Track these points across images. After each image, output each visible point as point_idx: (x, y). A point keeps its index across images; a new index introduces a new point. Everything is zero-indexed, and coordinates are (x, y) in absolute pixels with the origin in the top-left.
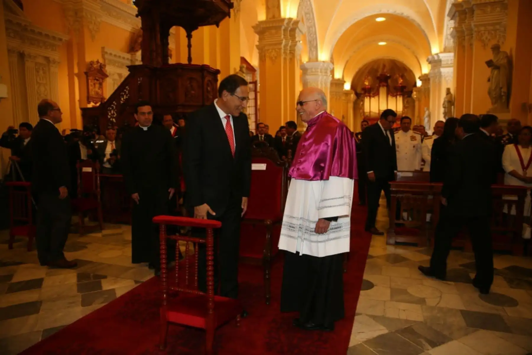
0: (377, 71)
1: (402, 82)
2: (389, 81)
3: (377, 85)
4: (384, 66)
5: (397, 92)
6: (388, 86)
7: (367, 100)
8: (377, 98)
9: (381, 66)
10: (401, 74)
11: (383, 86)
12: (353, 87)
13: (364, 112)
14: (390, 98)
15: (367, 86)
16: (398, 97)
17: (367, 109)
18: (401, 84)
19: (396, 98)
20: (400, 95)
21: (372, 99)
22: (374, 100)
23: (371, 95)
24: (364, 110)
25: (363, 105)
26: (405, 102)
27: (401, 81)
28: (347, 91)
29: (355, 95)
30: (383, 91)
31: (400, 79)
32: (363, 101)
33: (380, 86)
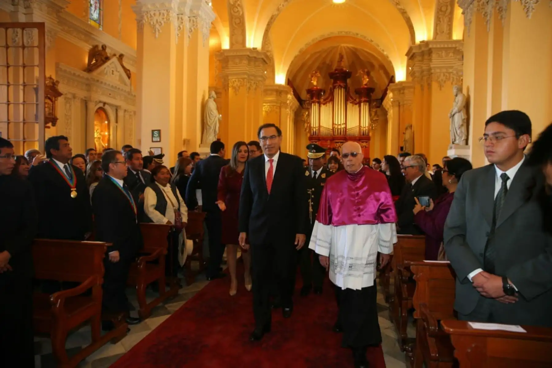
0: (330, 66)
1: (368, 81)
2: (348, 81)
3: (331, 86)
4: (341, 57)
5: (360, 97)
6: (346, 88)
7: (314, 108)
8: (330, 105)
9: (337, 57)
10: (366, 70)
11: (340, 87)
12: (289, 82)
13: (310, 127)
14: (349, 105)
15: (315, 86)
16: (362, 104)
17: (314, 122)
18: (366, 85)
19: (360, 106)
20: (365, 101)
21: (323, 107)
22: (326, 110)
23: (322, 100)
24: (309, 123)
25: (309, 115)
26: (373, 114)
27: (366, 80)
28: (280, 86)
29: (294, 97)
30: (339, 95)
31: (366, 77)
32: (308, 109)
33: (334, 87)
